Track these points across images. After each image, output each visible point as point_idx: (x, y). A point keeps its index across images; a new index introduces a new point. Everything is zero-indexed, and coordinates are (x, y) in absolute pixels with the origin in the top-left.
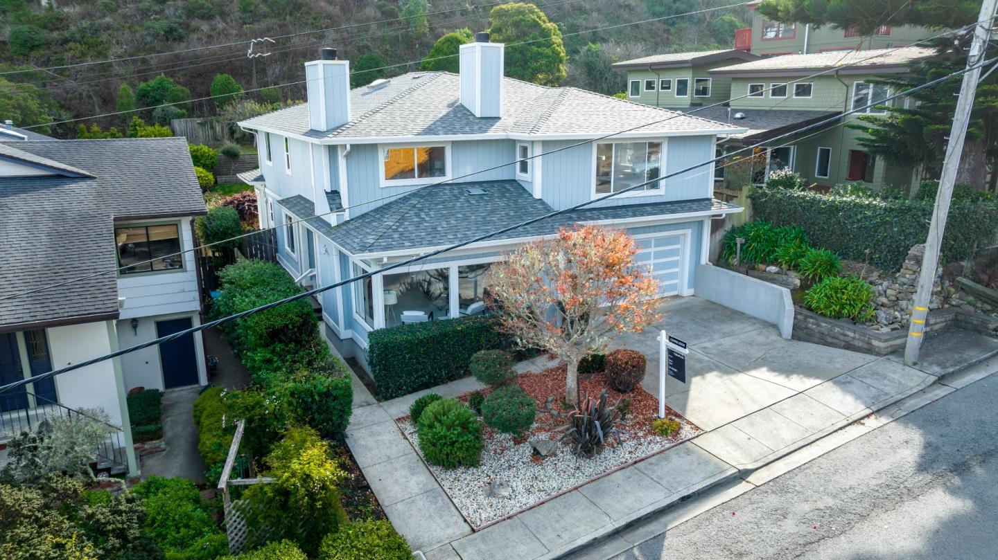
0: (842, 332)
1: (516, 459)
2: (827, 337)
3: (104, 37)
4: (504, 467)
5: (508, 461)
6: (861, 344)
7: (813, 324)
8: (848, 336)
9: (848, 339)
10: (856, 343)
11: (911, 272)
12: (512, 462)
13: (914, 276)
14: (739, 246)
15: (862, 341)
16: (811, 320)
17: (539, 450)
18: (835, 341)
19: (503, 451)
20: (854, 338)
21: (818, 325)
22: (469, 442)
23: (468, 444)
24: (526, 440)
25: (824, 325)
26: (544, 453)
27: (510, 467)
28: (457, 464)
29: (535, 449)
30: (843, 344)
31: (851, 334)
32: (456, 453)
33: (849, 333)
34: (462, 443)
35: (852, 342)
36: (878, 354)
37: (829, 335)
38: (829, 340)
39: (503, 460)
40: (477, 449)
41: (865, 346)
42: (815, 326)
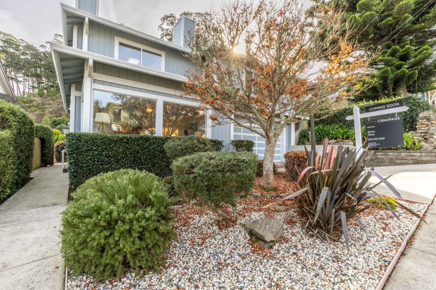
1: (227, 251)
2: (397, 160)
3: (46, 106)
4: (210, 267)
5: (215, 254)
7: (381, 155)
8: (414, 156)
9: (416, 158)
10: (424, 159)
11: (425, 126)
12: (222, 257)
13: (428, 128)
17: (260, 232)
18: (404, 161)
19: (204, 239)
21: (386, 155)
22: (148, 220)
23: (143, 223)
24: (234, 222)
25: (391, 154)
26: (269, 237)
27: (220, 267)
28: (120, 269)
29: (251, 233)
30: (412, 161)
32: (117, 243)
34: (131, 221)
35: (420, 159)
38: (399, 161)
39: (206, 255)
40: (163, 235)
42: (383, 156)
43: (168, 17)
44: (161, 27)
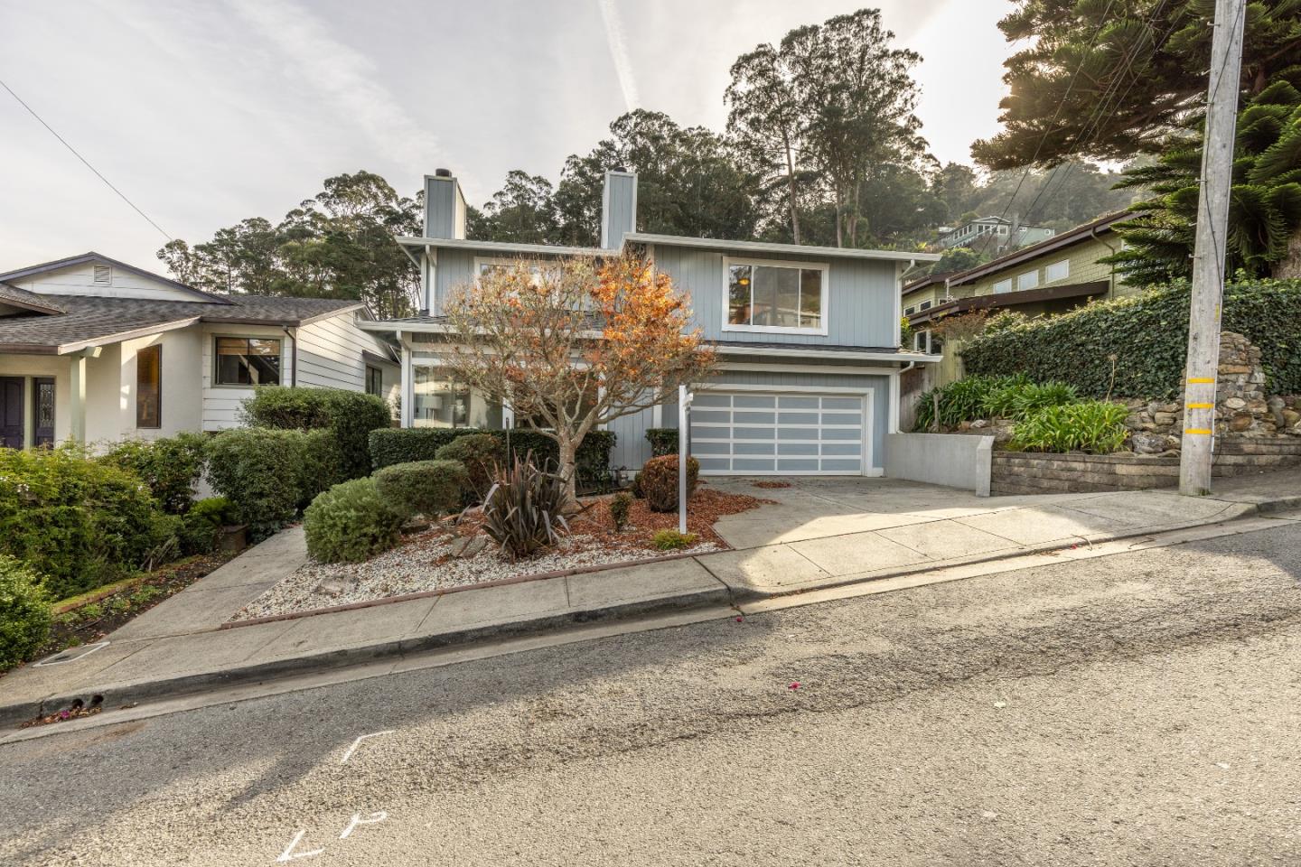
0: (1063, 465)
2: (1043, 480)
6: (1097, 478)
7: (1020, 466)
8: (1075, 470)
9: (1076, 475)
10: (1089, 478)
14: (936, 404)
15: (1098, 472)
16: (1017, 461)
18: (1054, 483)
20: (1084, 471)
21: (1027, 465)
25: (1036, 462)
30: (1067, 485)
31: (1079, 466)
33: (1075, 465)
35: (1082, 479)
36: (1129, 488)
37: (1044, 476)
38: (1045, 484)
41: (1105, 479)
42: (1022, 469)
43: (747, 59)
44: (733, 93)
